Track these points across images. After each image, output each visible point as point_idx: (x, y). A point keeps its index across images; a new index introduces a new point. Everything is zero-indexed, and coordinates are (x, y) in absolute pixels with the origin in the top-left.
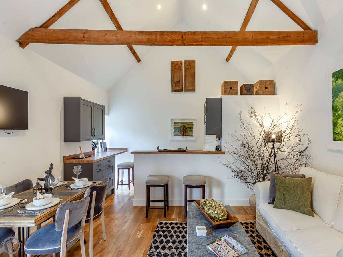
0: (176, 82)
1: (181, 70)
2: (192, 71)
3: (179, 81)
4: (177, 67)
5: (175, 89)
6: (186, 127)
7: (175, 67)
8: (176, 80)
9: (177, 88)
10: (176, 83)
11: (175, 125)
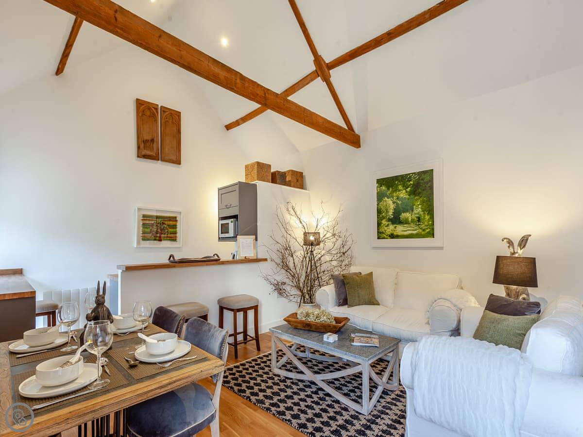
0: (147, 141)
1: (156, 120)
2: (175, 129)
3: (153, 140)
4: (148, 113)
5: (143, 153)
6: (165, 224)
7: (143, 111)
8: (148, 137)
9: (148, 153)
10: (145, 142)
11: (144, 220)
